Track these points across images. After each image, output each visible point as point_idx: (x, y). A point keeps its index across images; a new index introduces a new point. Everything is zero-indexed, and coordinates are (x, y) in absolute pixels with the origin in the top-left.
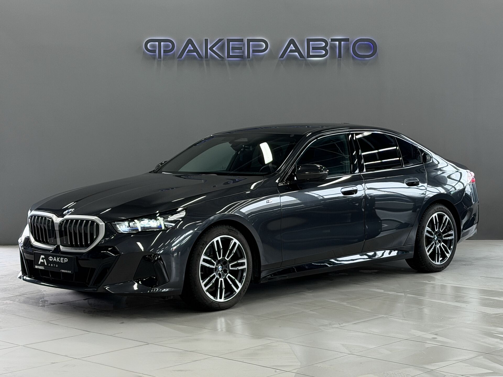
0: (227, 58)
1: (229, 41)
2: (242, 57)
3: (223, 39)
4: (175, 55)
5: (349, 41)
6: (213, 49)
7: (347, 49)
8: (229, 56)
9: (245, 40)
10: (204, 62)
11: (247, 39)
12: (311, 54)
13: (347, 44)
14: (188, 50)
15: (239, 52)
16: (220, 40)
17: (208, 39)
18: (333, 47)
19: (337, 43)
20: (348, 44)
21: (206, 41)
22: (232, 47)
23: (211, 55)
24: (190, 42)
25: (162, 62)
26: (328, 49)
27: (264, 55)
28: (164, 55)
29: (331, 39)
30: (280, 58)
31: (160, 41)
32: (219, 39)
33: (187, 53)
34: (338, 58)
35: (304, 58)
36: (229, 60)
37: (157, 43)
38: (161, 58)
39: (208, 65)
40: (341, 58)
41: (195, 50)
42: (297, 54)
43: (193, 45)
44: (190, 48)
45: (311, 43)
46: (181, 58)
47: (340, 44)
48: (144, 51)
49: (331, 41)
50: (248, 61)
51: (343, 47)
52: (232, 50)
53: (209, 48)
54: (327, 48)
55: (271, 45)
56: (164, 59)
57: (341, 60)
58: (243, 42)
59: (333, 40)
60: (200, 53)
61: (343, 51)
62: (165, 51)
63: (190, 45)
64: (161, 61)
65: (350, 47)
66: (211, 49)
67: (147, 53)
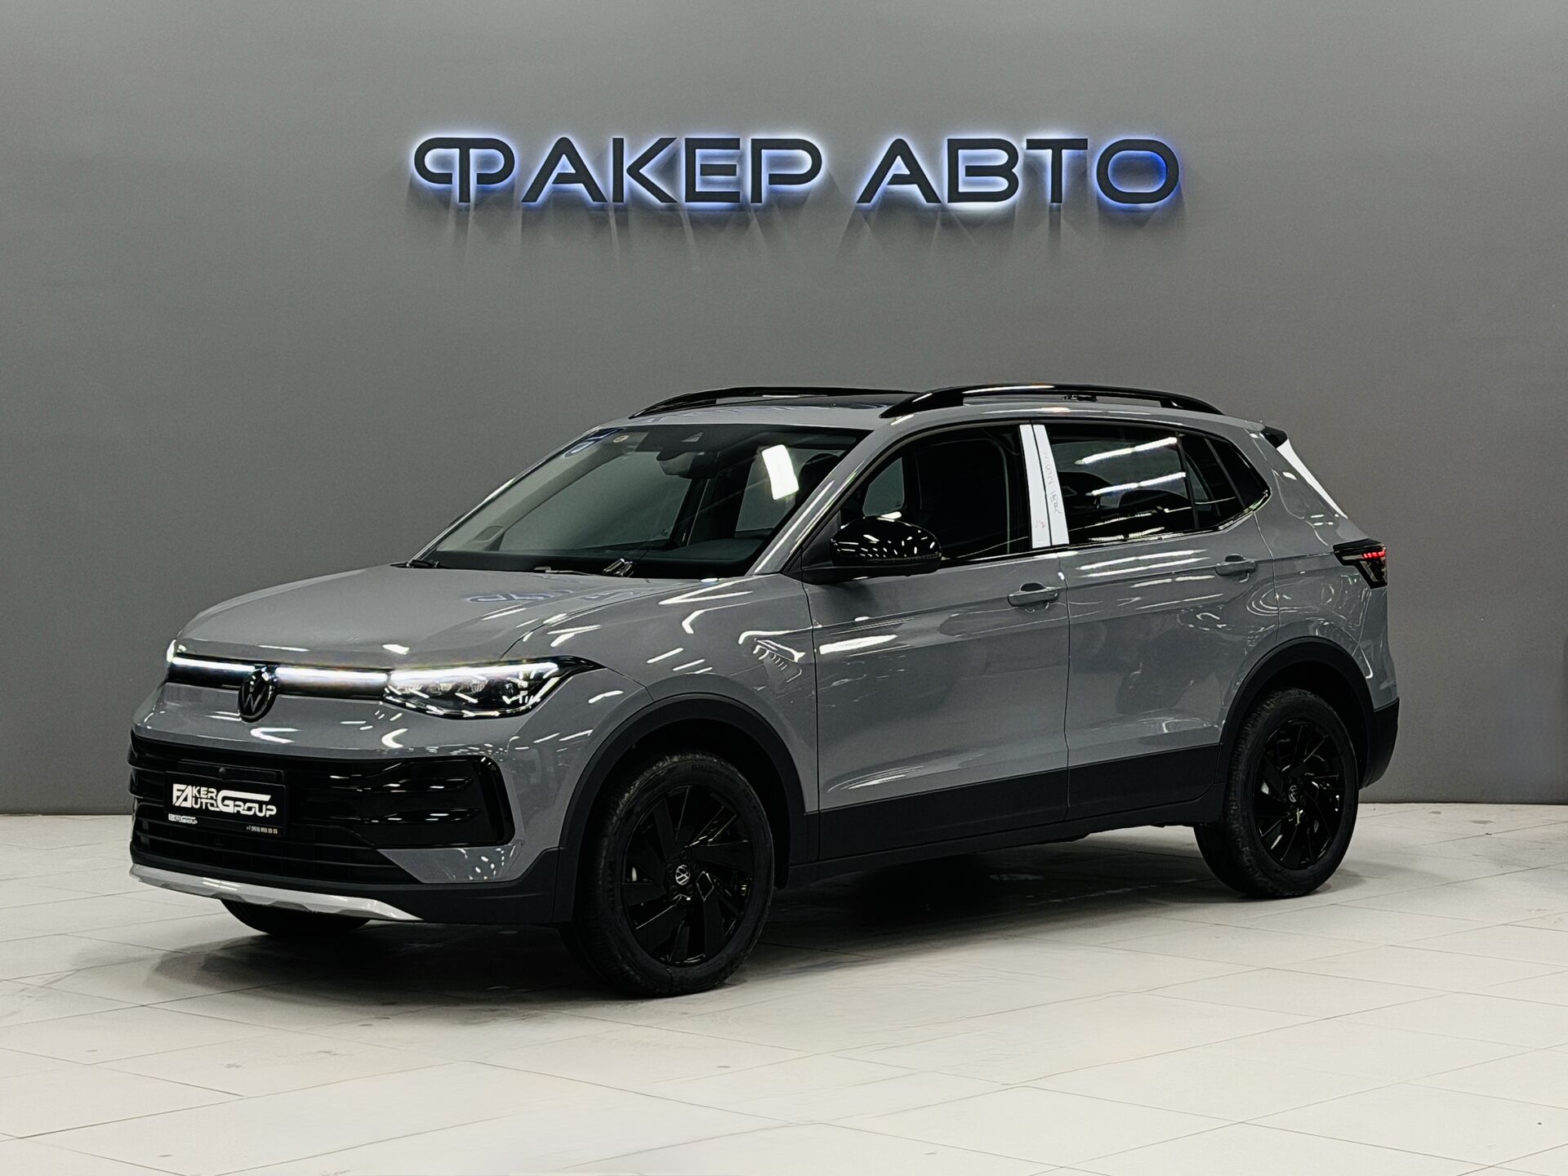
0: (687, 201)
1: (691, 145)
2: (733, 197)
3: (674, 139)
4: (515, 194)
5: (1086, 149)
6: (641, 171)
7: (1080, 173)
8: (692, 195)
9: (745, 142)
10: (611, 214)
11: (753, 140)
12: (961, 189)
13: (1079, 156)
14: (559, 174)
15: (728, 183)
16: (662, 144)
17: (622, 139)
18: (1033, 169)
19: (1050, 152)
20: (1085, 158)
21: (618, 145)
22: (702, 165)
23: (632, 191)
24: (564, 147)
25: (472, 213)
26: (1017, 174)
27: (807, 193)
28: (478, 191)
29: (1029, 141)
30: (859, 202)
31: (464, 145)
32: (661, 139)
33: (554, 182)
34: (1052, 202)
35: (937, 200)
36: (691, 210)
37: (456, 152)
38: (469, 201)
39: (623, 223)
40: (1061, 202)
41: (582, 175)
42: (914, 189)
43: (575, 160)
44: (564, 167)
45: (960, 151)
46: (535, 201)
47: (1057, 160)
48: (413, 175)
49: (1028, 148)
50: (757, 210)
51: (1069, 165)
52: (702, 174)
53: (626, 166)
54: (1014, 170)
55: (831, 160)
56: (476, 205)
57: (1059, 209)
58: (739, 148)
59: (1033, 144)
60: (599, 186)
61: (1067, 181)
62: (481, 179)
63: (564, 156)
64: (467, 209)
65: (1092, 164)
66: (634, 171)
67: (421, 187)
